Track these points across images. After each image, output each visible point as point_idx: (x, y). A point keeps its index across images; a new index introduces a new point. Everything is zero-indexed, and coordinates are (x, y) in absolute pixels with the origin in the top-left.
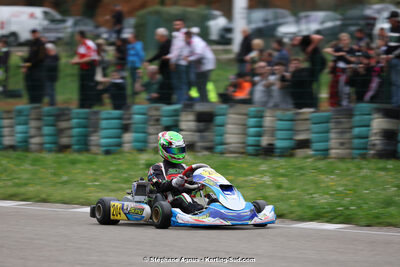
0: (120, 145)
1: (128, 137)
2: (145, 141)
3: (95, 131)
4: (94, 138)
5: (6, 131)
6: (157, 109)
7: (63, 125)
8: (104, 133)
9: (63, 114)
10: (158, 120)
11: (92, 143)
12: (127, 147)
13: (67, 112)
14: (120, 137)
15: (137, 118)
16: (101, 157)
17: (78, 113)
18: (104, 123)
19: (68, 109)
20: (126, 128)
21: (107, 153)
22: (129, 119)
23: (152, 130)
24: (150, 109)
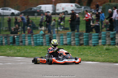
0: (98, 43)
1: (100, 41)
2: (105, 42)
3: (91, 40)
4: (90, 42)
5: (64, 40)
6: (109, 33)
7: (81, 38)
8: (93, 40)
9: (81, 35)
10: (109, 36)
12: (100, 44)
13: (82, 34)
14: (98, 41)
15: (103, 35)
16: (92, 47)
17: (85, 34)
18: (93, 37)
20: (100, 39)
21: (94, 46)
22: (100, 36)
23: (107, 39)
24: (107, 33)
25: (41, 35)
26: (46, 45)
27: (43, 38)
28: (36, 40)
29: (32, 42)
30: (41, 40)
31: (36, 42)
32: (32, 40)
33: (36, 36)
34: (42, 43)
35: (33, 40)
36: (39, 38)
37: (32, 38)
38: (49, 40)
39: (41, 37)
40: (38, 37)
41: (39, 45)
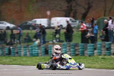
0: (93, 54)
1: (96, 51)
2: (101, 53)
3: (86, 50)
4: (86, 52)
6: (104, 43)
7: (77, 48)
8: (89, 50)
10: (105, 46)
11: (85, 53)
12: (95, 54)
14: (93, 52)
15: (98, 46)
16: (88, 57)
17: (81, 45)
18: (89, 48)
19: (78, 44)
20: (95, 49)
21: (90, 56)
22: (96, 46)
23: (103, 49)
24: (102, 43)
25: (36, 46)
26: (41, 56)
27: (39, 48)
28: (32, 51)
29: (28, 53)
30: (36, 51)
31: (32, 53)
32: (27, 51)
33: (32, 47)
34: (38, 54)
35: (29, 51)
36: (35, 49)
37: (27, 49)
38: (44, 50)
39: (37, 48)
40: (33, 48)
41: (35, 56)
